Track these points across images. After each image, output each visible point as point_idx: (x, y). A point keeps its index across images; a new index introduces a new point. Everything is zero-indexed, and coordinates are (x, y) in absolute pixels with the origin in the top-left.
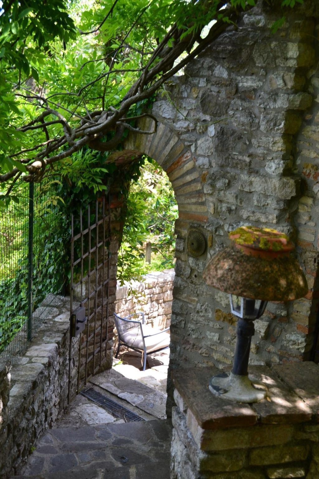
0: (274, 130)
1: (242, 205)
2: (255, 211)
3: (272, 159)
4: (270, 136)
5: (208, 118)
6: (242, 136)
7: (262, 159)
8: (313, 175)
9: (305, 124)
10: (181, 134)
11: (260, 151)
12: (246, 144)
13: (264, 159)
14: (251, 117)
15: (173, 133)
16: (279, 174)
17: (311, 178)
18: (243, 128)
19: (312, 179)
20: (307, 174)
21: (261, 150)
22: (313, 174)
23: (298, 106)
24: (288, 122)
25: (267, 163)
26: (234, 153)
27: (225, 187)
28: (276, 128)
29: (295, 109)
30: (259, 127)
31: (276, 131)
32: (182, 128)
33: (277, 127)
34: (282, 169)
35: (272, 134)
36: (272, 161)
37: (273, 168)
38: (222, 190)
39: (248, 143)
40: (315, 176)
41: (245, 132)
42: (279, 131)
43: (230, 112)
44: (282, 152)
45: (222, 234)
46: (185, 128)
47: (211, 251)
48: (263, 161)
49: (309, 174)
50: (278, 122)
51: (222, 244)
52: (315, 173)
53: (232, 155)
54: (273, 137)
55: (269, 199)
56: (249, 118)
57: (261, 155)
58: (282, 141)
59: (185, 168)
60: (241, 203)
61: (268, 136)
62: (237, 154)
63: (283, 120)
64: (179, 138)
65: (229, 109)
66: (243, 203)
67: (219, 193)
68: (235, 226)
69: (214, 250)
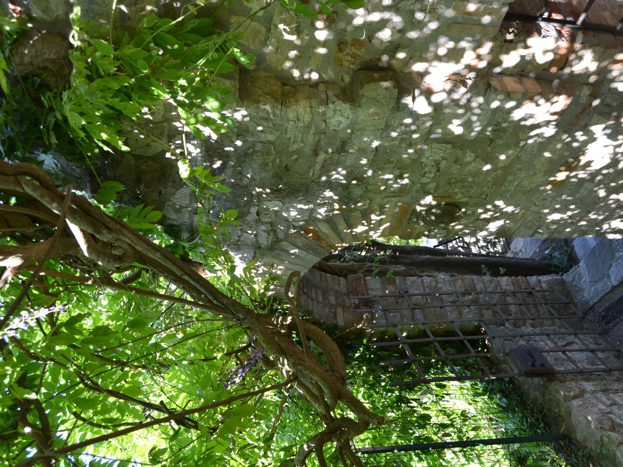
0: (274, 120)
1: (395, 160)
2: (408, 142)
3: (325, 121)
4: (286, 125)
5: (254, 210)
6: (284, 165)
7: (323, 136)
8: (357, 49)
9: (264, 64)
10: (277, 238)
11: (311, 139)
12: (296, 160)
13: (324, 133)
14: (252, 154)
15: (276, 247)
16: (351, 109)
17: (361, 52)
18: (270, 164)
19: (363, 50)
20: (353, 59)
21: (309, 138)
22: (353, 50)
23: (233, 83)
24: (261, 98)
25: (332, 128)
26: (311, 174)
27: (362, 184)
28: (273, 118)
29: (238, 86)
30: (269, 142)
31: (277, 116)
32: (268, 238)
33: (271, 116)
34: (344, 105)
35: (282, 123)
36: (327, 121)
37: (341, 119)
38: (366, 188)
39: (296, 156)
40: (357, 46)
41: (278, 161)
42: (278, 112)
43: (245, 183)
44: (313, 105)
45: (435, 184)
46: (269, 235)
47: (457, 197)
48: (327, 134)
49: (354, 56)
50: (261, 114)
51: (450, 184)
52: (352, 45)
53: (314, 178)
54: (288, 120)
55: (392, 123)
56: (255, 157)
57: (317, 138)
58: (294, 107)
59: (327, 232)
60: (391, 162)
61: (286, 130)
62: (312, 171)
63: (258, 107)
64: (283, 240)
65: (241, 184)
66: (391, 160)
67: (370, 191)
68: (426, 169)
69: (456, 194)
